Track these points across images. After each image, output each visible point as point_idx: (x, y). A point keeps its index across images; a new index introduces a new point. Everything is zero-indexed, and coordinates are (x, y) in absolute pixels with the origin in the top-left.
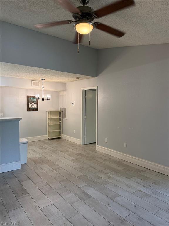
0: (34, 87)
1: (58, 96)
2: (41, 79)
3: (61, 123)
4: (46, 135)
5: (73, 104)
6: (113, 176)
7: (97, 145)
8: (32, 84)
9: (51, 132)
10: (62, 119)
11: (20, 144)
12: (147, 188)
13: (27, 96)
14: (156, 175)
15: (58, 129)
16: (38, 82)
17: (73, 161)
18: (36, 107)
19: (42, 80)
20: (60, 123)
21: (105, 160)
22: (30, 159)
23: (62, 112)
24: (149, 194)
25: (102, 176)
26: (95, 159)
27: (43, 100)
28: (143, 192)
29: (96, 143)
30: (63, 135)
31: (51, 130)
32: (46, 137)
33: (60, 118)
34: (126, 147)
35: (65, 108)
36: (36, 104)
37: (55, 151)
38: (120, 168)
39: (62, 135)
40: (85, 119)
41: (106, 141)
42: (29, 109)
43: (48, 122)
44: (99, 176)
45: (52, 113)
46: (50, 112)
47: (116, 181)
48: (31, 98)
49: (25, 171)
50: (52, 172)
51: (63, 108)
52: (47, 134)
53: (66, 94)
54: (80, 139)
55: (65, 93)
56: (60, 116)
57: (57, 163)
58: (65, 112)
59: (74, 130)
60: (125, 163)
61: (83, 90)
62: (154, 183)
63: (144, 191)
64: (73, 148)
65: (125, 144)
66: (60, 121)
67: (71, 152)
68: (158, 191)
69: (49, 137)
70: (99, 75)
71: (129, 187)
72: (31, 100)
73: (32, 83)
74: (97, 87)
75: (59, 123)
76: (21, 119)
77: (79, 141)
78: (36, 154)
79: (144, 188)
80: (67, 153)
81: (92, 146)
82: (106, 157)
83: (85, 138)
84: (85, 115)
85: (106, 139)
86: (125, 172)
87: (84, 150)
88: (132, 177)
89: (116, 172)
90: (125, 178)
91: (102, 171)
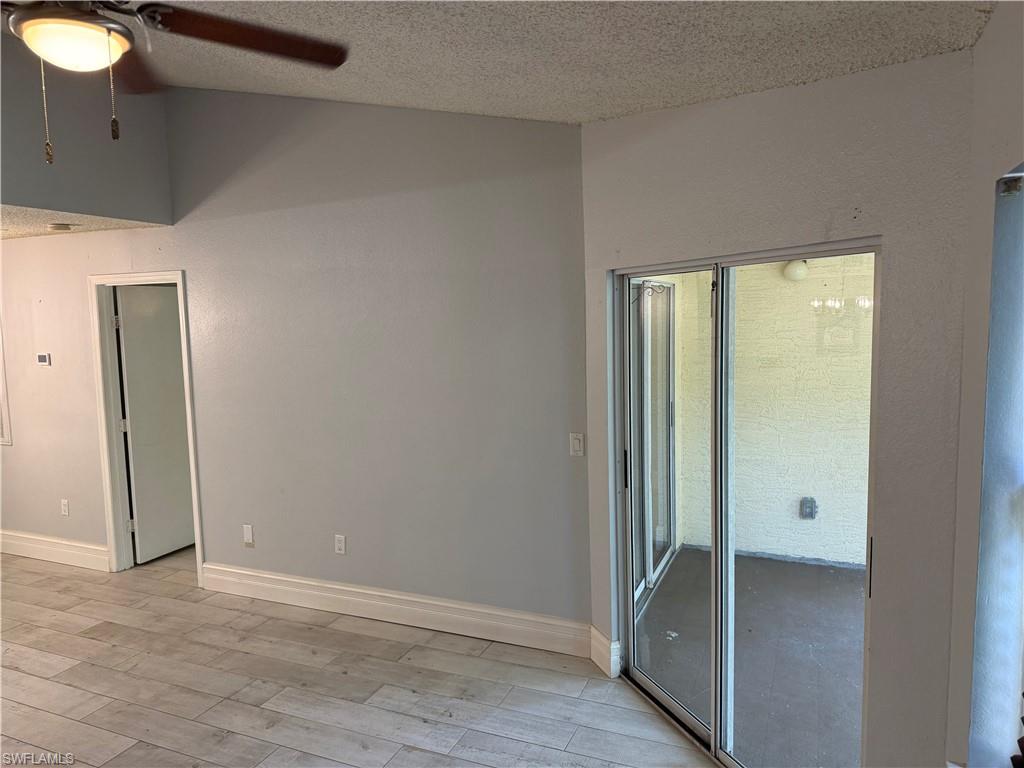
5: (42, 359)
6: (288, 709)
7: (204, 561)
12: (439, 726)
14: (469, 655)
17: (69, 678)
21: (247, 634)
24: (446, 751)
25: (238, 722)
26: (197, 639)
28: (422, 750)
29: (193, 546)
34: (343, 552)
38: (321, 661)
40: (125, 434)
41: (248, 538)
44: (222, 730)
47: (308, 728)
54: (104, 543)
59: (64, 501)
60: (339, 626)
61: (100, 288)
62: (463, 694)
63: (428, 744)
64: (65, 599)
65: (339, 541)
67: (52, 626)
68: (480, 728)
70: (183, 216)
71: (365, 747)
74: (180, 272)
77: (101, 556)
79: (427, 729)
80: (32, 637)
81: (177, 570)
82: (253, 615)
83: (133, 534)
84: (124, 417)
85: (247, 529)
86: (345, 673)
87: (132, 598)
88: (374, 692)
89: (304, 685)
90: (343, 702)
91: (234, 694)
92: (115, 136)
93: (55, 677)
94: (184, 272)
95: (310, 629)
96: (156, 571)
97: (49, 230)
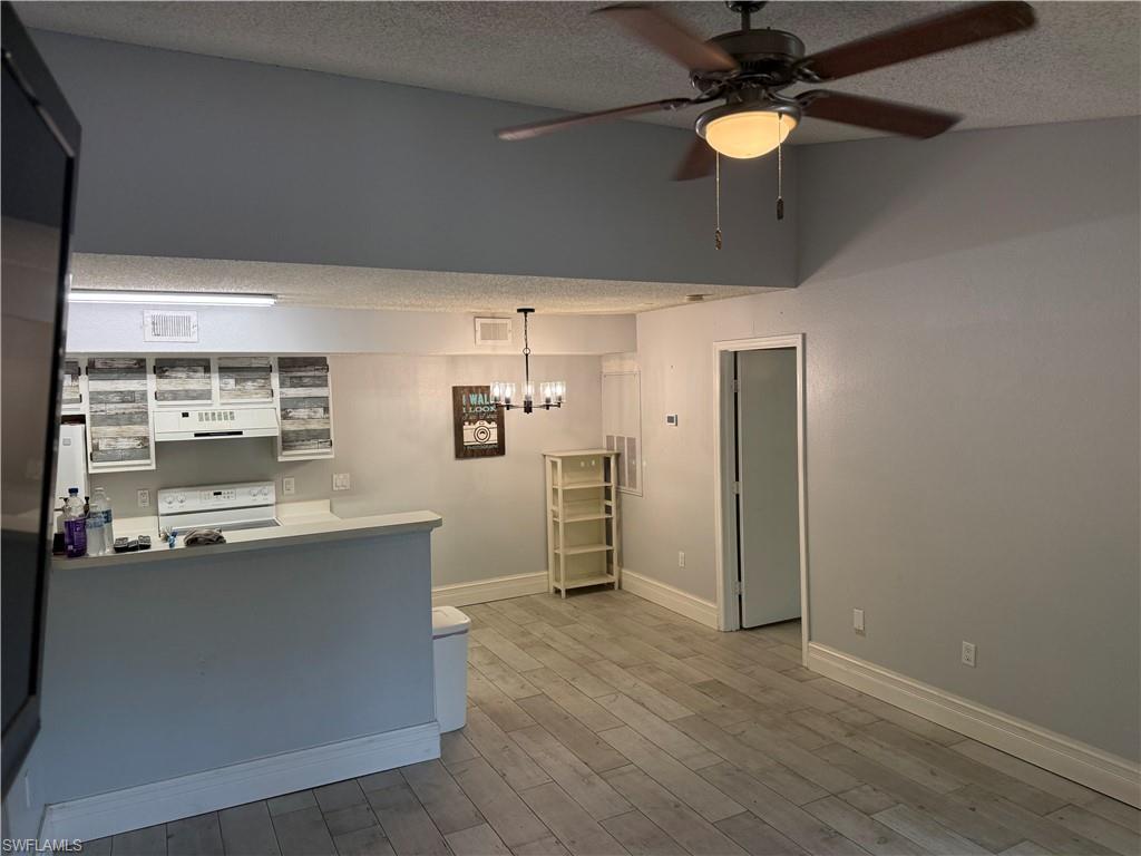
0: (486, 348)
1: (598, 378)
2: (519, 311)
3: (613, 509)
4: (545, 573)
5: (670, 419)
6: (904, 829)
7: (810, 639)
8: (479, 334)
9: (566, 557)
10: (618, 493)
11: (435, 637)
13: (455, 389)
15: (600, 543)
16: (504, 321)
17: (685, 726)
18: (494, 438)
19: (523, 314)
20: (608, 510)
21: (854, 730)
22: (479, 703)
23: (618, 456)
25: (846, 825)
26: (802, 721)
27: (528, 408)
29: (800, 619)
30: (623, 571)
31: (565, 547)
32: (542, 580)
33: (607, 490)
34: (972, 664)
35: (632, 441)
36: (494, 425)
37: (593, 661)
38: (942, 786)
39: (620, 573)
40: (738, 496)
41: (858, 624)
42: (463, 451)
43: (550, 506)
44: (830, 828)
45: (570, 463)
46: (559, 462)
48: (473, 399)
49: (459, 774)
50: (589, 783)
51: (621, 439)
52: (547, 568)
53: (636, 370)
54: (712, 597)
55: (630, 365)
56: (607, 479)
57: (608, 736)
58: (632, 456)
59: (681, 554)
60: (964, 751)
61: (723, 353)
64: (680, 648)
65: (968, 650)
66: (609, 503)
69: (557, 580)
70: (808, 277)
72: (474, 407)
73: (478, 328)
74: (800, 336)
75: (603, 509)
76: (438, 523)
77: (709, 613)
78: (502, 678)
80: (654, 678)
82: (862, 711)
83: (740, 596)
84: (737, 479)
85: (858, 614)
86: (974, 810)
87: (739, 662)
88: (1013, 845)
89: (921, 807)
90: (967, 842)
91: (842, 792)
92: (780, 217)
93: (673, 721)
94: (804, 336)
95: (928, 744)
96: (760, 639)
97: (685, 301)
